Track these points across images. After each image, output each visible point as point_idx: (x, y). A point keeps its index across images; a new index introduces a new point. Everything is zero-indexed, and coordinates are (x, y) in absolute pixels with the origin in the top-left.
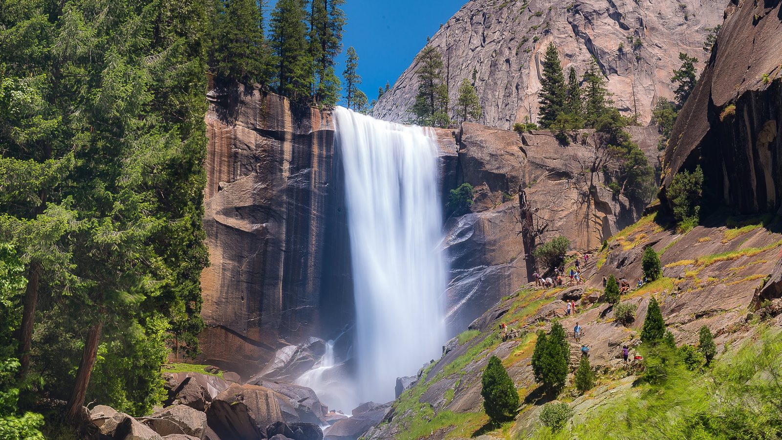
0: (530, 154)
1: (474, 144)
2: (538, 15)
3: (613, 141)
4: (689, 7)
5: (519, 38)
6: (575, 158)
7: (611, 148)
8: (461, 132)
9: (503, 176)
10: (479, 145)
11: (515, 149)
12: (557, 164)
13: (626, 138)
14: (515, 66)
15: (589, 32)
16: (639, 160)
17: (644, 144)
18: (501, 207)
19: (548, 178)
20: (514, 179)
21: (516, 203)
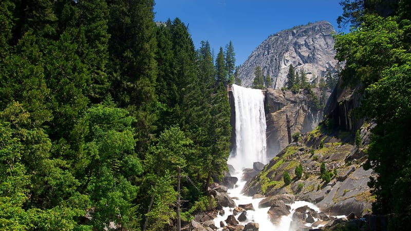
0: (286, 97)
1: (271, 94)
2: (285, 45)
3: (309, 93)
4: (329, 43)
5: (279, 52)
6: (298, 98)
7: (308, 95)
8: (267, 91)
9: (279, 103)
10: (272, 94)
11: (282, 95)
12: (293, 99)
13: (312, 92)
14: (278, 61)
15: (299, 50)
16: (315, 98)
17: (317, 93)
18: (278, 112)
19: (291, 103)
20: (282, 104)
21: (282, 110)
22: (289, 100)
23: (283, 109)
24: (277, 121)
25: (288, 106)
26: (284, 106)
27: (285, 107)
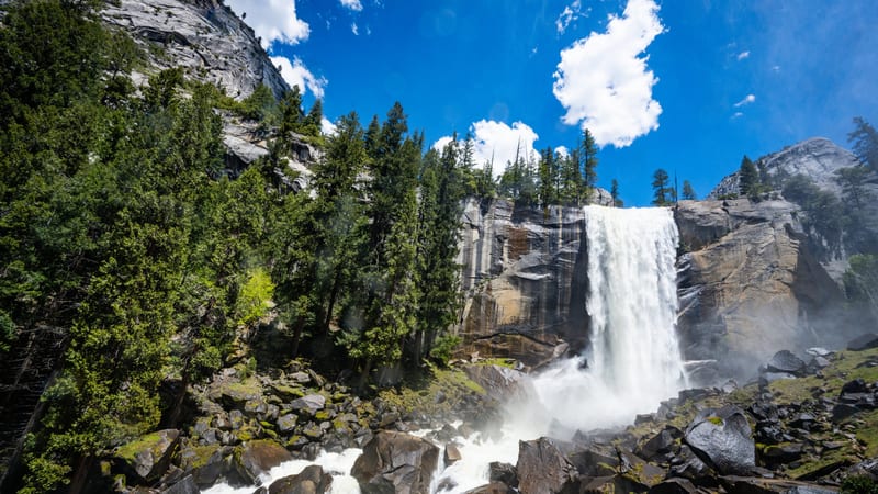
0: (730, 211)
6: (768, 209)
8: (677, 207)
9: (711, 227)
12: (754, 214)
18: (712, 246)
19: (749, 223)
20: (720, 228)
21: (723, 243)
22: (741, 217)
23: (724, 240)
24: (709, 269)
25: (742, 229)
26: (729, 231)
27: (730, 234)
